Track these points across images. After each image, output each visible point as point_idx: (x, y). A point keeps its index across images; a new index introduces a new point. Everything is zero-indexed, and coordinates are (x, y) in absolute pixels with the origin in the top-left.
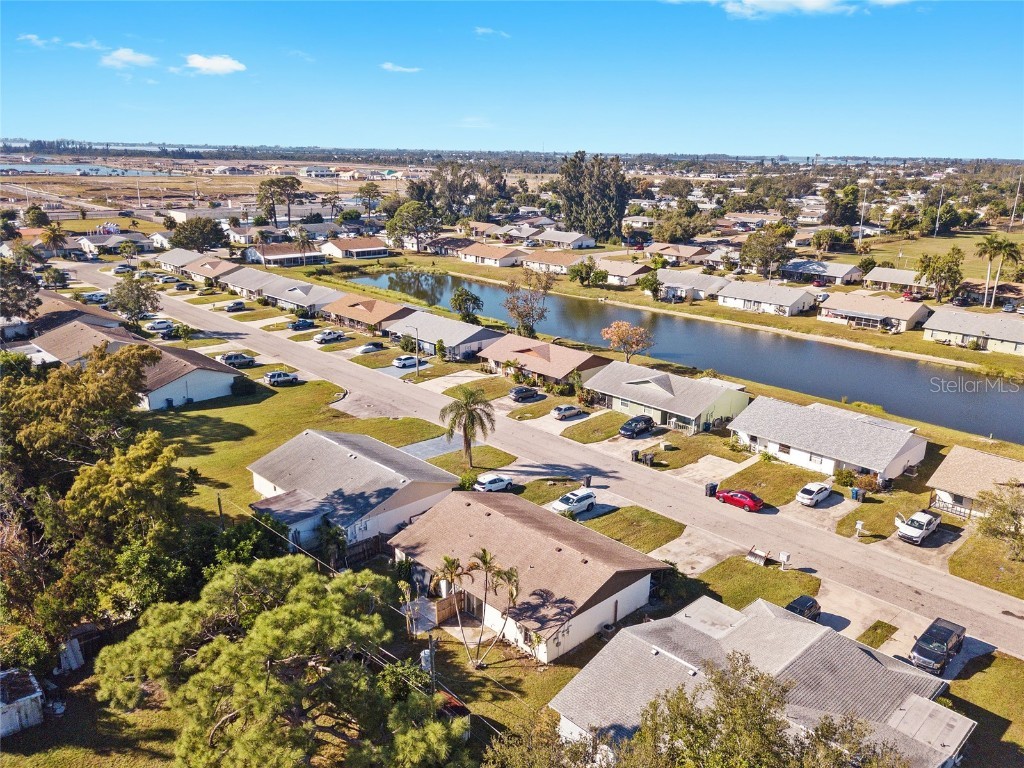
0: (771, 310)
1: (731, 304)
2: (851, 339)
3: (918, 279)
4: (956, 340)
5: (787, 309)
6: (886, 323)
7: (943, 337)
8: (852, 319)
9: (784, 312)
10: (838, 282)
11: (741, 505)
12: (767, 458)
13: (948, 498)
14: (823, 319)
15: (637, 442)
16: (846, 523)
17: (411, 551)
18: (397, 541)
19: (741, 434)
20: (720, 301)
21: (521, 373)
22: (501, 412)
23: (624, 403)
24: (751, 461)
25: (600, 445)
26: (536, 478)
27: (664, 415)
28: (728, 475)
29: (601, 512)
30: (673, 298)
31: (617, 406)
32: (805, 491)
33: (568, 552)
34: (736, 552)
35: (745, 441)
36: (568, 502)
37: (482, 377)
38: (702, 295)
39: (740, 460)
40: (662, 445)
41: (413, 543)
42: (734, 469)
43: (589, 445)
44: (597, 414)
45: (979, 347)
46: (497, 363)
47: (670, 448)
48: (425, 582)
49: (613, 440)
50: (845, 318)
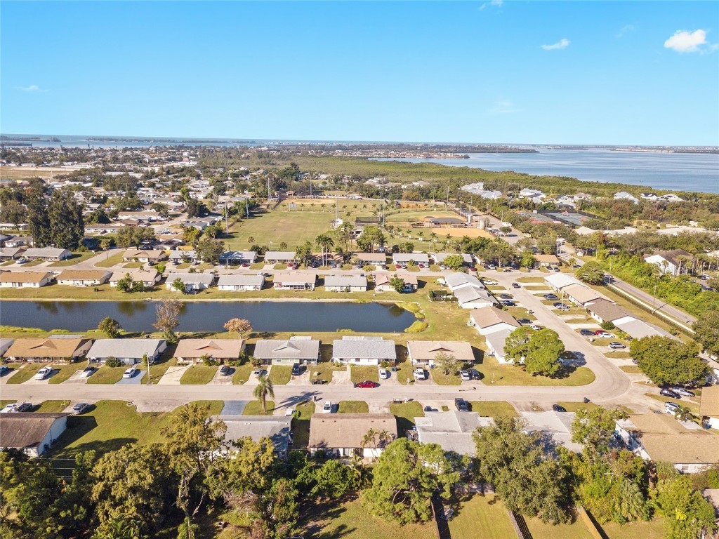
0: (251, 288)
1: (226, 288)
2: (299, 297)
4: (338, 289)
6: (307, 286)
7: (333, 289)
8: (292, 286)
9: (258, 288)
10: (252, 262)
11: (370, 387)
12: (353, 365)
13: (415, 361)
14: (275, 289)
15: (302, 376)
16: (401, 380)
17: (322, 445)
18: (312, 445)
19: (336, 359)
20: (220, 288)
21: (209, 361)
22: (228, 384)
23: (279, 360)
24: (349, 368)
25: (291, 383)
26: (295, 406)
27: (301, 360)
28: (350, 377)
29: (335, 408)
30: (192, 291)
31: (274, 363)
32: (383, 374)
33: (375, 421)
34: (388, 403)
35: (339, 361)
36: (328, 408)
37: (186, 368)
38: (206, 286)
39: (345, 370)
40: (315, 374)
41: (320, 442)
42: (347, 374)
43: (288, 384)
44: (269, 369)
45: (348, 291)
46: (185, 359)
47: (319, 374)
48: (334, 453)
49: (293, 378)
50: (288, 286)
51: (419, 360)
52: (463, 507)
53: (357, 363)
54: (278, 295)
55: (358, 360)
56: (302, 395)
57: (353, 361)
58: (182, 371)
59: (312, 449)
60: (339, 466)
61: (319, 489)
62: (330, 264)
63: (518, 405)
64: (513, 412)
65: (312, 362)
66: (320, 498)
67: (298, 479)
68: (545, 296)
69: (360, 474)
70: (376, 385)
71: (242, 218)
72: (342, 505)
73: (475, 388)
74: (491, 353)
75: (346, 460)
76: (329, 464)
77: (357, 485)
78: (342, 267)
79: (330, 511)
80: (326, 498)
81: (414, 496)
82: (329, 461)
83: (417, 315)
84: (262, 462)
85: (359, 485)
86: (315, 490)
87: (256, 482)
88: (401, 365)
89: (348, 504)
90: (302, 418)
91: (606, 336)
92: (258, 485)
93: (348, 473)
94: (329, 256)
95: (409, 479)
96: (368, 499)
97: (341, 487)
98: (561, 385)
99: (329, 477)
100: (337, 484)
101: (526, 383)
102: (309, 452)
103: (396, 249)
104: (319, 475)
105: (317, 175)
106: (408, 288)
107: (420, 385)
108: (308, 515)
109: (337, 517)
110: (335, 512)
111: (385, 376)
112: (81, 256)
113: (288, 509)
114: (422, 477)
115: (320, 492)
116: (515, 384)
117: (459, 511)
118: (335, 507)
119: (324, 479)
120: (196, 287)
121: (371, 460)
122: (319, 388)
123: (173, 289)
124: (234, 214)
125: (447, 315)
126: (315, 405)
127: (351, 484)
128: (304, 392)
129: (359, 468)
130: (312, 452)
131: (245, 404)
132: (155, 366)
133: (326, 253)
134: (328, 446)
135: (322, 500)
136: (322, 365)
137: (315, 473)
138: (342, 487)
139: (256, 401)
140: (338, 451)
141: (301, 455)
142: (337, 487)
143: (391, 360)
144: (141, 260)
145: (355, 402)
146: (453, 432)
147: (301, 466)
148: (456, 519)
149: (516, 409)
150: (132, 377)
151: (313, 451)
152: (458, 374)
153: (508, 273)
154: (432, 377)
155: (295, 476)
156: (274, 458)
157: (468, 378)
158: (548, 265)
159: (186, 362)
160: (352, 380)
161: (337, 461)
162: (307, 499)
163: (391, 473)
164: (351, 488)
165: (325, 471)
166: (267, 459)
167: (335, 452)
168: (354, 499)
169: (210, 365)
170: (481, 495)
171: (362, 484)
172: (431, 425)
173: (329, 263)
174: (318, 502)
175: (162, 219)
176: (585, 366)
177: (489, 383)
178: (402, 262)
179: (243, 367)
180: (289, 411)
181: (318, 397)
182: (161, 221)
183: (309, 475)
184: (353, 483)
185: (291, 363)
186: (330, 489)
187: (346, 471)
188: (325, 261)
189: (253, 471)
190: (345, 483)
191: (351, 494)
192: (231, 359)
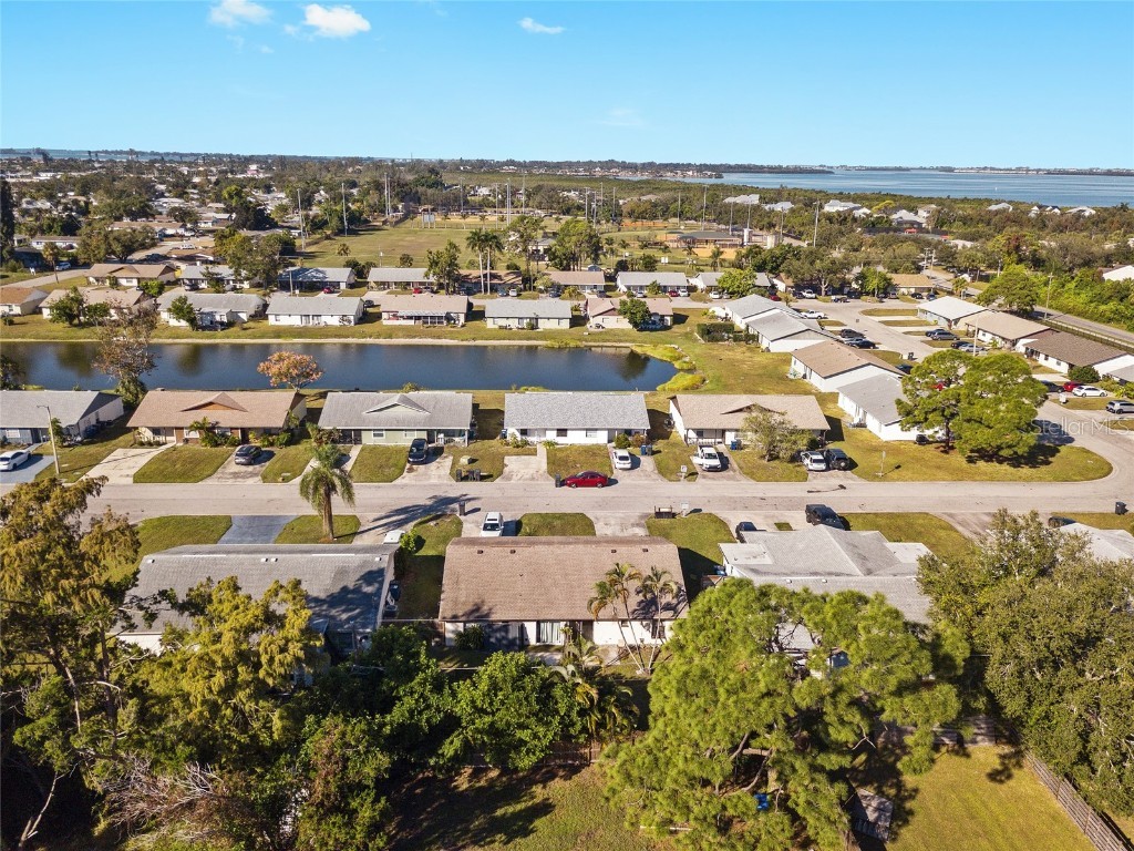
0: (335, 321)
1: (285, 321)
2: (434, 337)
3: (427, 275)
4: (514, 324)
5: (352, 318)
6: (448, 318)
7: (503, 322)
8: (418, 318)
9: (349, 321)
10: (343, 286)
11: (594, 484)
12: (550, 444)
13: (692, 434)
14: (385, 322)
15: (433, 465)
16: (665, 471)
17: (477, 613)
18: (449, 614)
19: (512, 431)
20: (272, 320)
21: (212, 434)
22: (251, 481)
23: (378, 433)
24: (542, 451)
25: (406, 479)
26: (410, 526)
27: (430, 433)
28: (544, 466)
29: (513, 528)
30: (213, 326)
31: (368, 439)
32: (622, 458)
33: (622, 549)
34: (642, 517)
35: (519, 437)
36: (493, 527)
37: (155, 452)
38: (244, 316)
39: (534, 453)
40: (464, 460)
41: (469, 607)
42: (540, 461)
43: (398, 481)
44: (355, 452)
45: (533, 327)
46: (156, 431)
47: (472, 461)
48: (511, 636)
49: (411, 470)
50: (410, 318)
51: (700, 433)
52: (916, 790)
53: (561, 440)
54: (390, 333)
55: (562, 432)
56: (429, 503)
57: (551, 436)
58: (144, 457)
59: (449, 626)
60: (527, 670)
61: (466, 742)
62: (496, 291)
63: (960, 518)
64: (954, 535)
65: (457, 439)
66: (468, 770)
67: (398, 714)
68: (927, 334)
69: (594, 693)
70: (607, 481)
71: (336, 235)
72: (539, 792)
73: (842, 487)
74: (856, 421)
75: (546, 654)
76: (496, 666)
77: (584, 729)
78: (518, 295)
79: (499, 812)
80: (487, 770)
81: (794, 770)
82: (498, 657)
83: (677, 365)
84: (264, 659)
85: (592, 727)
86: (451, 747)
87: (256, 725)
88: (659, 445)
89: (558, 788)
90: (426, 551)
91: (1089, 393)
92: (264, 736)
93: (558, 692)
94: (494, 276)
95: (792, 714)
96: (628, 776)
97: (535, 736)
98: (1040, 479)
99: (497, 705)
100: (522, 727)
101: (958, 476)
102: (442, 636)
103: (623, 266)
104: (464, 698)
105: (473, 188)
106: (654, 323)
107: (710, 482)
108: (430, 830)
109: (525, 832)
110: (517, 816)
111: (627, 464)
112: (7, 277)
113: (349, 824)
114: (835, 704)
115: (469, 753)
116: (934, 479)
117: (908, 805)
118: (517, 800)
119: (482, 711)
120: (222, 316)
121: (614, 654)
122: (471, 488)
123: (173, 322)
124: (320, 228)
125: (743, 362)
126: (460, 523)
127: (566, 724)
128: (434, 497)
129: (589, 675)
130: (449, 635)
131: (284, 522)
132: (84, 448)
133: (488, 271)
134: (493, 617)
135: (476, 775)
136: (481, 445)
137: (454, 694)
138: (538, 737)
139: (314, 517)
140: (522, 630)
141: (408, 639)
142: (524, 735)
143: (637, 432)
144: (123, 282)
145: (562, 516)
146: (837, 575)
147: (408, 674)
148: (906, 833)
149: (960, 528)
150: (15, 468)
151: (450, 630)
152: (795, 458)
153: (842, 304)
154: (735, 466)
155: (387, 705)
156: (305, 648)
157: (823, 466)
158: (913, 291)
159: (161, 439)
160: (550, 472)
161: (521, 657)
162: (429, 774)
163: (721, 691)
164: (567, 737)
165: (484, 686)
166: (283, 650)
167: (513, 633)
168: (575, 770)
169: (217, 445)
170: (957, 753)
171: (601, 725)
172: (768, 560)
173: (494, 289)
174: (462, 782)
175: (187, 234)
176: (1073, 444)
177: (871, 476)
178: (635, 287)
179: (292, 449)
180: (393, 537)
181: (468, 507)
182: (182, 236)
183: (433, 699)
184: (573, 724)
185: (406, 441)
186: (502, 743)
187: (553, 685)
188: (486, 285)
189: (229, 689)
190: (548, 724)
191: (566, 758)
192: (267, 432)
